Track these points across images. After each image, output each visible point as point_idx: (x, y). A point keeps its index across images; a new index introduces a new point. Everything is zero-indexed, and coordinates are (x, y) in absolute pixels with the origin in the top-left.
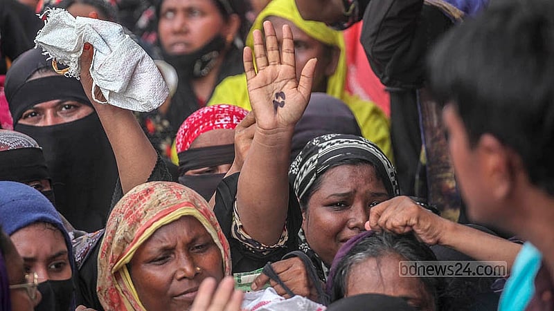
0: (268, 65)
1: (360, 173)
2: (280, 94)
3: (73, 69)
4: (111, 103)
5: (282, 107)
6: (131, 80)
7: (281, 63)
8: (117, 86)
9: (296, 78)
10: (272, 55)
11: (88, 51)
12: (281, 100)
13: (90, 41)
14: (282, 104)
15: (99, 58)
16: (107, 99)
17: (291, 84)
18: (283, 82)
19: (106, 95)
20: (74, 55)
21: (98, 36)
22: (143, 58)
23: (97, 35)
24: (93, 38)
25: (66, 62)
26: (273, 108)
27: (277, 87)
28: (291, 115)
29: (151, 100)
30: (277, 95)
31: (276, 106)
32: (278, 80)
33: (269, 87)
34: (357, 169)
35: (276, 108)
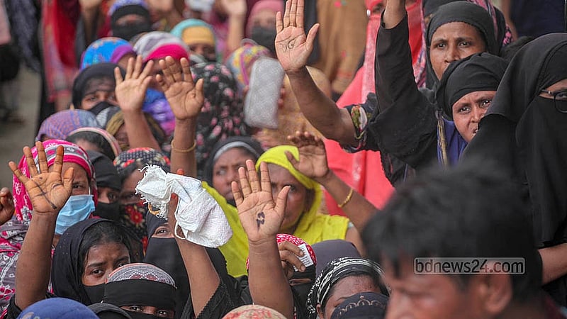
0: (251, 192)
1: (361, 282)
2: (262, 214)
3: (162, 213)
4: (189, 239)
5: (263, 223)
6: (205, 223)
7: (261, 190)
8: (194, 228)
9: (273, 201)
10: (254, 184)
11: (175, 199)
12: (261, 219)
13: (176, 192)
14: (263, 222)
15: (182, 205)
16: (186, 236)
17: (269, 205)
18: (263, 205)
19: (185, 233)
20: (163, 202)
21: (183, 190)
22: (215, 207)
23: (181, 188)
24: (179, 191)
25: (158, 206)
26: (257, 225)
27: (258, 209)
28: (270, 229)
29: (219, 239)
30: (259, 215)
31: (259, 223)
32: (259, 203)
33: (252, 209)
34: (359, 278)
35: (259, 226)
